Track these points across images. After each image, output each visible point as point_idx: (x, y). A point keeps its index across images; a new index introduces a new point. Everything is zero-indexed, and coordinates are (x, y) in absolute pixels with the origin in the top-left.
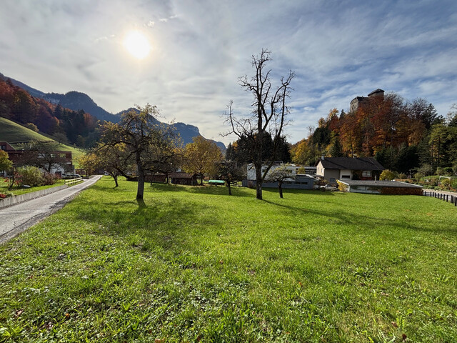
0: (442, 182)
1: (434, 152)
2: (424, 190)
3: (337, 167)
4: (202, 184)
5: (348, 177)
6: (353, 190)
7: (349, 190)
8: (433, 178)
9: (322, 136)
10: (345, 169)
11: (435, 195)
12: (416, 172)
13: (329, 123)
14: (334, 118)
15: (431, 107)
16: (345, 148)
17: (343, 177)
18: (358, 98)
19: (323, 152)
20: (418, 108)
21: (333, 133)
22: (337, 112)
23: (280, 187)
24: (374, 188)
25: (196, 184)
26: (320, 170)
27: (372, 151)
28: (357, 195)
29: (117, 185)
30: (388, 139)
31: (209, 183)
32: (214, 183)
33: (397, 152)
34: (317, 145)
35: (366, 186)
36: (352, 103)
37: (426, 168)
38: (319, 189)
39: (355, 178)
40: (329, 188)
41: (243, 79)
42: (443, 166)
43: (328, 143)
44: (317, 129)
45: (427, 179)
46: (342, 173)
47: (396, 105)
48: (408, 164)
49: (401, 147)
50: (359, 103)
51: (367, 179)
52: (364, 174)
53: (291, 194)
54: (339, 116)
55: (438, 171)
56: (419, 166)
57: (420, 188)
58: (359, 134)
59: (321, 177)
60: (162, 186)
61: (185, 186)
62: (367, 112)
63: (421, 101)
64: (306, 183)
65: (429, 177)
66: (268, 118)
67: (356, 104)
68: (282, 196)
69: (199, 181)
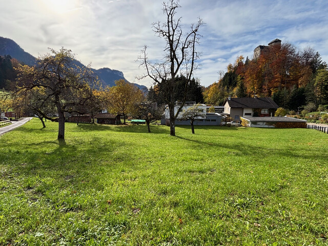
0: (322, 117)
1: (317, 92)
2: (308, 124)
3: (241, 106)
4: (125, 123)
5: (250, 114)
6: (253, 126)
7: (250, 125)
8: (316, 113)
9: (230, 80)
10: (248, 107)
11: (316, 127)
12: (303, 109)
13: (236, 68)
14: (240, 64)
15: (318, 55)
16: (249, 90)
17: (246, 114)
18: (261, 46)
19: (230, 93)
20: (307, 55)
21: (239, 77)
22: (243, 58)
23: (192, 124)
24: (270, 123)
25: (120, 123)
26: (227, 109)
27: (270, 92)
28: (256, 129)
29: (44, 127)
30: (283, 82)
31: (132, 123)
32: (136, 123)
33: (289, 92)
34: (226, 88)
35: (263, 122)
36: (255, 51)
37: (311, 105)
38: (225, 125)
39: (255, 115)
40: (234, 124)
41: (156, 26)
42: (324, 104)
43: (235, 86)
44: (227, 74)
45: (311, 115)
46: (245, 111)
47: (290, 53)
48: (297, 102)
49: (293, 89)
50: (261, 51)
51: (265, 115)
52: (262, 112)
53: (202, 130)
54: (244, 63)
55: (320, 108)
56: (305, 104)
57: (305, 122)
58: (260, 77)
59: (228, 115)
60: (88, 126)
61: (110, 126)
62: (267, 58)
63: (310, 50)
64: (215, 120)
65: (312, 113)
66: (179, 63)
67: (258, 52)
68: (193, 132)
69: (122, 121)
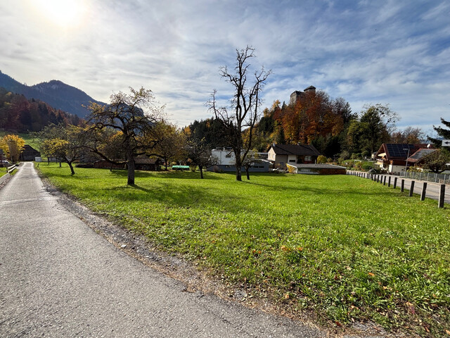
0: (356, 165)
1: (349, 140)
2: (348, 171)
3: (286, 153)
4: (166, 170)
5: (294, 161)
6: (300, 172)
7: (296, 172)
8: (350, 161)
9: (267, 125)
10: (292, 154)
11: (354, 174)
12: (339, 157)
13: (272, 113)
14: (277, 109)
15: (348, 105)
16: (287, 136)
17: (291, 161)
18: (297, 92)
19: (267, 139)
20: (339, 105)
21: (276, 123)
22: (279, 103)
23: (247, 170)
24: (315, 170)
26: (272, 156)
27: (306, 139)
28: (302, 175)
29: (73, 173)
30: (318, 129)
31: (173, 169)
32: (180, 169)
33: (325, 140)
34: (262, 133)
35: (309, 168)
36: (291, 96)
37: (345, 153)
39: (299, 162)
40: (280, 170)
42: (356, 153)
43: (272, 131)
44: (263, 118)
45: (346, 162)
46: (290, 158)
47: (324, 101)
48: (333, 150)
49: (328, 137)
50: (297, 97)
51: (308, 163)
52: (306, 159)
54: (281, 107)
55: (353, 156)
56: (340, 152)
57: (344, 169)
58: (297, 124)
59: (273, 162)
61: (150, 172)
62: (303, 105)
63: (341, 99)
64: (263, 167)
65: (347, 161)
67: (295, 97)
68: (248, 179)
69: (163, 167)
